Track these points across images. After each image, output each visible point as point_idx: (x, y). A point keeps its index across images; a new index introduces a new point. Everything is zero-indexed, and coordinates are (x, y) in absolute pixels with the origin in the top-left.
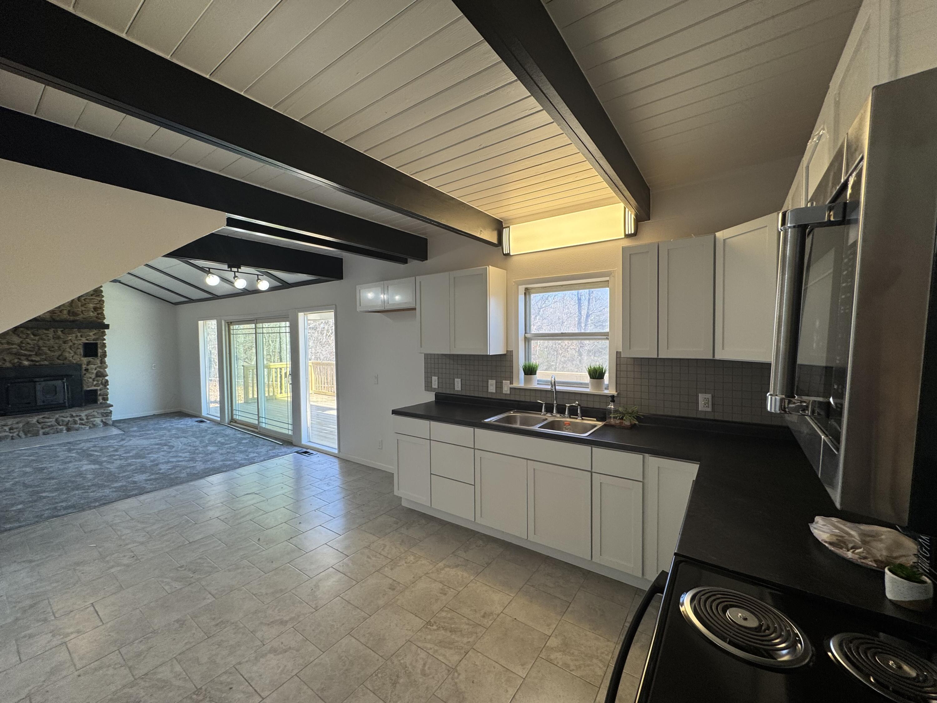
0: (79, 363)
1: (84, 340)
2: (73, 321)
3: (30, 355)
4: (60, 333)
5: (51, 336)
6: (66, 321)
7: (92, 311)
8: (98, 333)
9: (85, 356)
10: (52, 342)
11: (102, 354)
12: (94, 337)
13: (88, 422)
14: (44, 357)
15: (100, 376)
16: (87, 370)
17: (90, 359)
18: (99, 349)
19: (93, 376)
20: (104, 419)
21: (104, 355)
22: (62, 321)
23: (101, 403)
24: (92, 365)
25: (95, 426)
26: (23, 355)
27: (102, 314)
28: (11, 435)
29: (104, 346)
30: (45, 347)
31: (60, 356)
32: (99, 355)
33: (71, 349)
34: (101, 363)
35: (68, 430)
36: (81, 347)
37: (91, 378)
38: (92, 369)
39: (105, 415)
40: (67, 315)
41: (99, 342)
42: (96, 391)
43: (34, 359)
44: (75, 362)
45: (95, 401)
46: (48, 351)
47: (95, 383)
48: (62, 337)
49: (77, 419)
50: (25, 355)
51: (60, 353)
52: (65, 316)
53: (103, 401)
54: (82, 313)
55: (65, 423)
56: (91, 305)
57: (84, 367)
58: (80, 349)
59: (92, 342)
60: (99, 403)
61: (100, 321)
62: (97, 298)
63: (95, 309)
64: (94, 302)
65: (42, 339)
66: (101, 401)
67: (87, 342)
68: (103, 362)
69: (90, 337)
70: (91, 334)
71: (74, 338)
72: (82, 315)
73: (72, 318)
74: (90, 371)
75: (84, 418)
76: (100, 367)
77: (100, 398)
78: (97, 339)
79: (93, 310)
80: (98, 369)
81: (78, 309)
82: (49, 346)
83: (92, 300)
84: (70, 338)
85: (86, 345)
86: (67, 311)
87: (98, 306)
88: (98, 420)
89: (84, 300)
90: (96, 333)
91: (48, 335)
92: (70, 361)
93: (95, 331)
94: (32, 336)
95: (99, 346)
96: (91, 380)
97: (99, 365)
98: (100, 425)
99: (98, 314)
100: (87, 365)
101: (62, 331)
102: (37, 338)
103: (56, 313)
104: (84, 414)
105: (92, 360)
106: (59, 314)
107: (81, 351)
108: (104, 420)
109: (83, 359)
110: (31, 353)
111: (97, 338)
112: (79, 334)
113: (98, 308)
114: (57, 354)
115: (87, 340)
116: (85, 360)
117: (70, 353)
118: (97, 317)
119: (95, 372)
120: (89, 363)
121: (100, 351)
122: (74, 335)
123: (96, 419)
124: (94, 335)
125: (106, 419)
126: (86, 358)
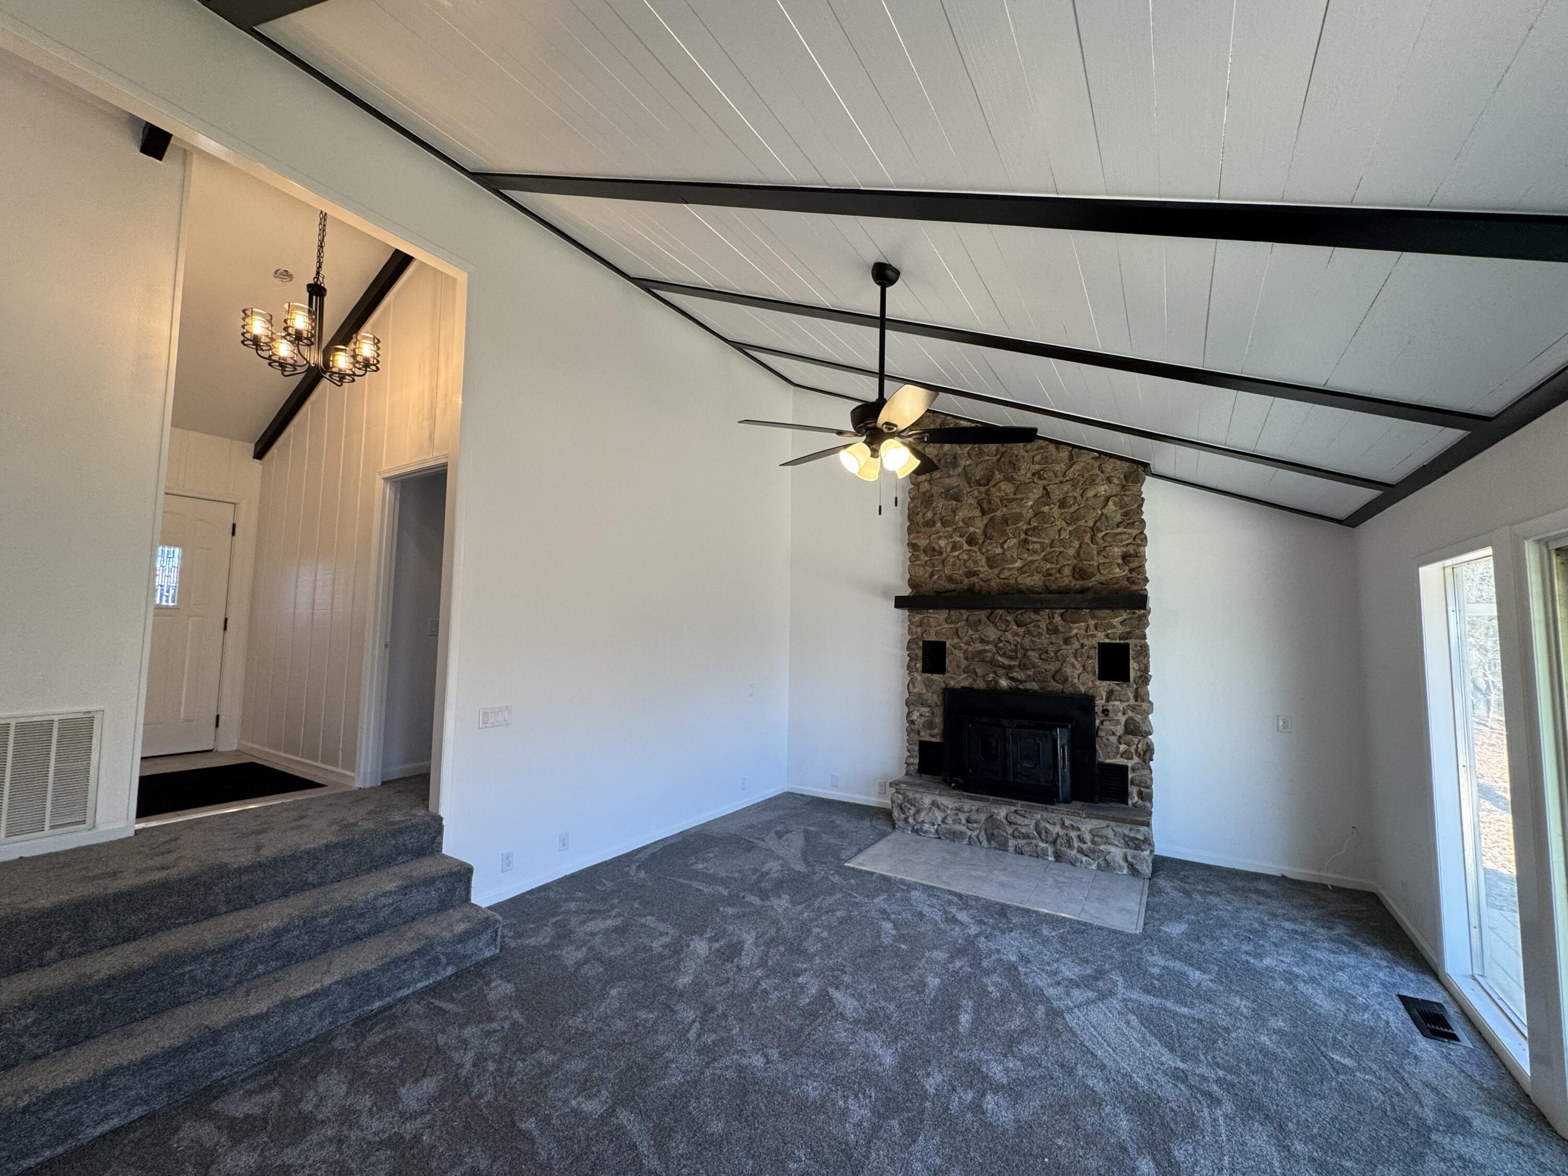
0: (1091, 692)
1: (1101, 637)
2: (1083, 591)
3: (1011, 667)
4: (1057, 618)
5: (1043, 626)
6: (1066, 591)
7: (1118, 565)
8: (1130, 619)
9: (1102, 677)
10: (1044, 640)
11: (1139, 674)
12: (1121, 629)
13: (1093, 851)
14: (1030, 673)
15: (1133, 733)
16: (1105, 712)
17: (1112, 684)
18: (1131, 661)
19: (1120, 729)
20: (1130, 852)
21: (1144, 678)
22: (1061, 591)
23: (1134, 805)
24: (1116, 700)
25: (1107, 866)
26: (1000, 666)
27: (1140, 569)
28: (969, 833)
29: (1144, 651)
30: (1034, 650)
31: (1057, 672)
32: (1132, 675)
33: (1076, 658)
34: (1136, 699)
35: (1058, 857)
36: (1094, 653)
37: (1114, 734)
38: (1116, 711)
39: (1130, 843)
40: (1071, 578)
41: (1132, 642)
42: (1125, 768)
43: (1015, 675)
44: (1083, 689)
45: (1123, 797)
46: (1037, 661)
47: (1123, 747)
48: (1061, 629)
49: (1073, 834)
50: (1003, 667)
51: (1058, 664)
52: (1066, 581)
53: (1140, 802)
54: (1099, 570)
55: (1051, 839)
56: (1116, 549)
57: (1100, 703)
58: (1092, 658)
59: (1118, 641)
60: (1130, 802)
61: (1135, 588)
62: (1129, 531)
63: (1125, 557)
64: (1122, 541)
65: (1029, 632)
66: (1136, 799)
67: (1107, 641)
68: (1141, 696)
69: (1113, 631)
70: (1116, 621)
71: (1083, 632)
72: (1098, 577)
73: (1078, 584)
74: (1111, 715)
75: (1088, 837)
76: (1133, 708)
77: (1133, 790)
78: (1128, 635)
79: (1120, 561)
80: (1130, 713)
81: (1091, 563)
82: (1040, 649)
83: (1119, 537)
84: (1075, 631)
85: (1104, 649)
86: (1071, 567)
87: (1131, 549)
88: (1117, 853)
89: (1103, 538)
90: (1125, 620)
91: (1038, 623)
92: (1074, 685)
93: (1125, 615)
94: (1015, 627)
95: (1131, 652)
96: (1114, 739)
97: (1132, 702)
98: (1121, 867)
99: (1131, 571)
100: (1108, 700)
101: (1062, 615)
102: (1021, 630)
103: (1051, 575)
104: (1089, 827)
105: (1117, 688)
106: (1058, 575)
107: (1094, 663)
108: (1130, 859)
109: (1098, 683)
110: (1013, 663)
111: (1129, 633)
112: (1092, 622)
113: (1130, 556)
114: (1052, 667)
115: (1107, 636)
116: (1103, 687)
117: (1074, 667)
118: (1128, 579)
119: (1123, 719)
120: (1110, 695)
121: (1133, 665)
122: (1083, 624)
123: (1112, 849)
124: (1121, 623)
125: (1134, 857)
126: (1104, 683)
